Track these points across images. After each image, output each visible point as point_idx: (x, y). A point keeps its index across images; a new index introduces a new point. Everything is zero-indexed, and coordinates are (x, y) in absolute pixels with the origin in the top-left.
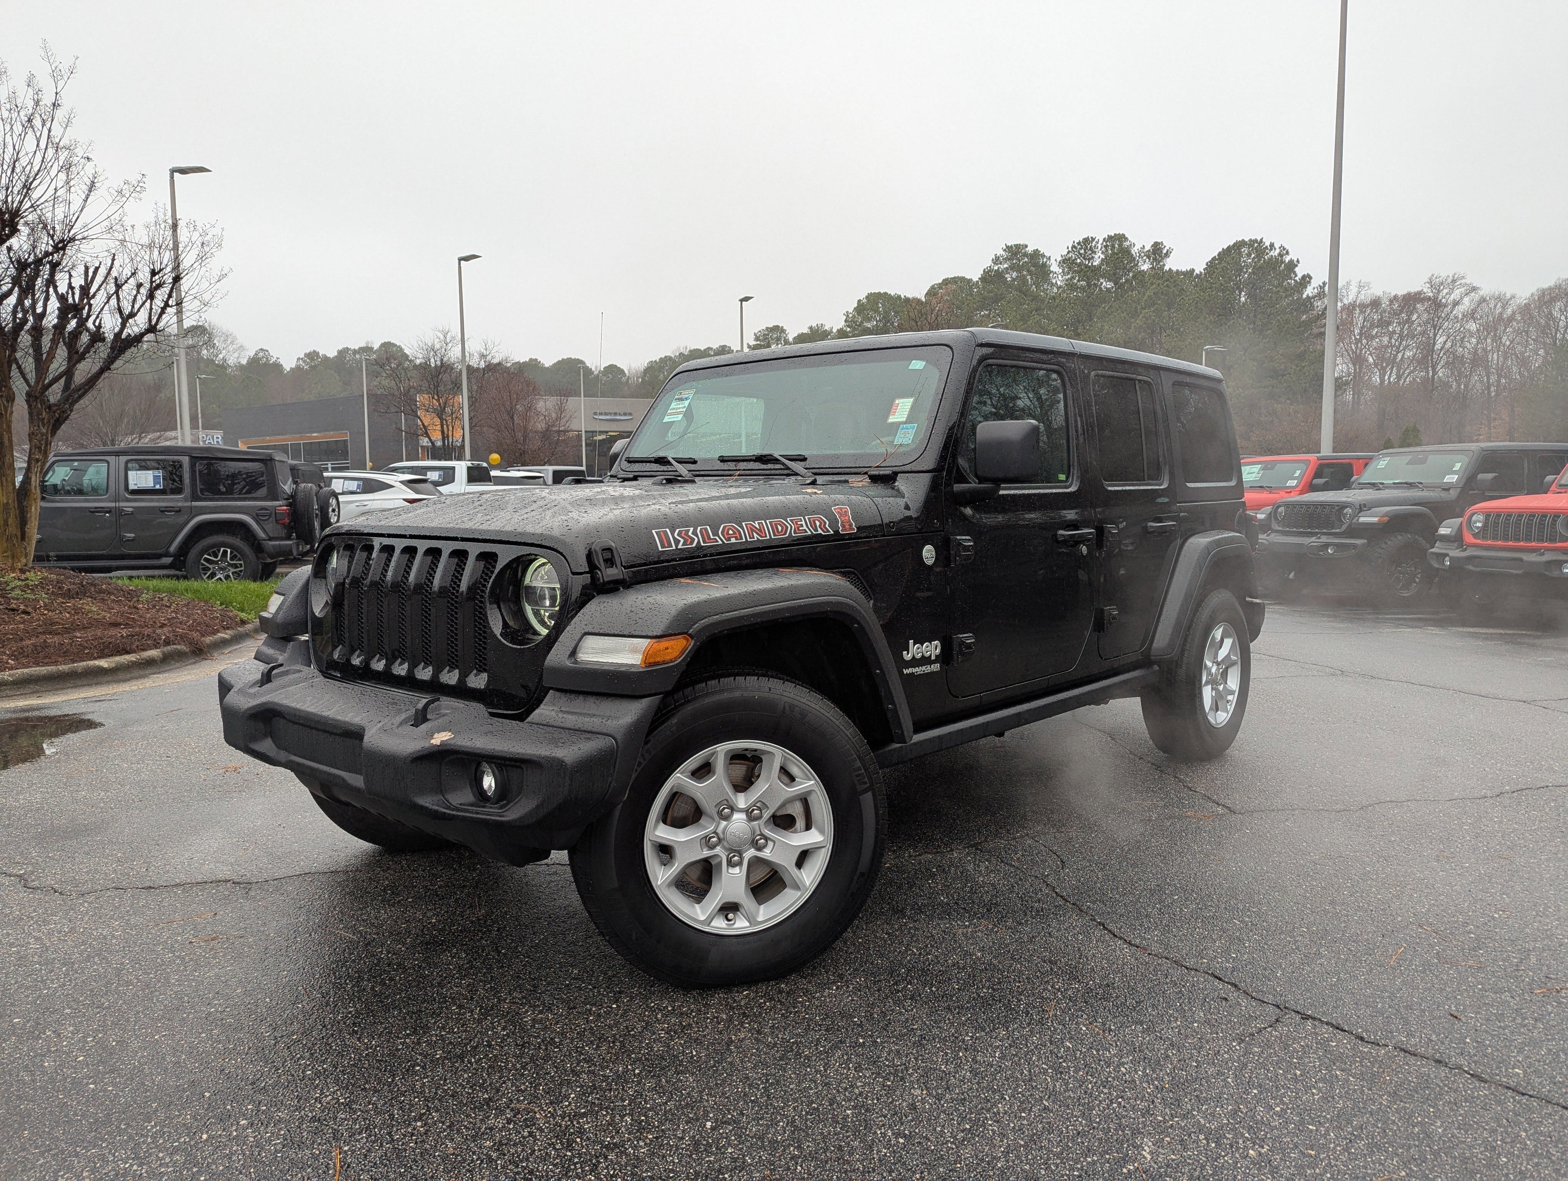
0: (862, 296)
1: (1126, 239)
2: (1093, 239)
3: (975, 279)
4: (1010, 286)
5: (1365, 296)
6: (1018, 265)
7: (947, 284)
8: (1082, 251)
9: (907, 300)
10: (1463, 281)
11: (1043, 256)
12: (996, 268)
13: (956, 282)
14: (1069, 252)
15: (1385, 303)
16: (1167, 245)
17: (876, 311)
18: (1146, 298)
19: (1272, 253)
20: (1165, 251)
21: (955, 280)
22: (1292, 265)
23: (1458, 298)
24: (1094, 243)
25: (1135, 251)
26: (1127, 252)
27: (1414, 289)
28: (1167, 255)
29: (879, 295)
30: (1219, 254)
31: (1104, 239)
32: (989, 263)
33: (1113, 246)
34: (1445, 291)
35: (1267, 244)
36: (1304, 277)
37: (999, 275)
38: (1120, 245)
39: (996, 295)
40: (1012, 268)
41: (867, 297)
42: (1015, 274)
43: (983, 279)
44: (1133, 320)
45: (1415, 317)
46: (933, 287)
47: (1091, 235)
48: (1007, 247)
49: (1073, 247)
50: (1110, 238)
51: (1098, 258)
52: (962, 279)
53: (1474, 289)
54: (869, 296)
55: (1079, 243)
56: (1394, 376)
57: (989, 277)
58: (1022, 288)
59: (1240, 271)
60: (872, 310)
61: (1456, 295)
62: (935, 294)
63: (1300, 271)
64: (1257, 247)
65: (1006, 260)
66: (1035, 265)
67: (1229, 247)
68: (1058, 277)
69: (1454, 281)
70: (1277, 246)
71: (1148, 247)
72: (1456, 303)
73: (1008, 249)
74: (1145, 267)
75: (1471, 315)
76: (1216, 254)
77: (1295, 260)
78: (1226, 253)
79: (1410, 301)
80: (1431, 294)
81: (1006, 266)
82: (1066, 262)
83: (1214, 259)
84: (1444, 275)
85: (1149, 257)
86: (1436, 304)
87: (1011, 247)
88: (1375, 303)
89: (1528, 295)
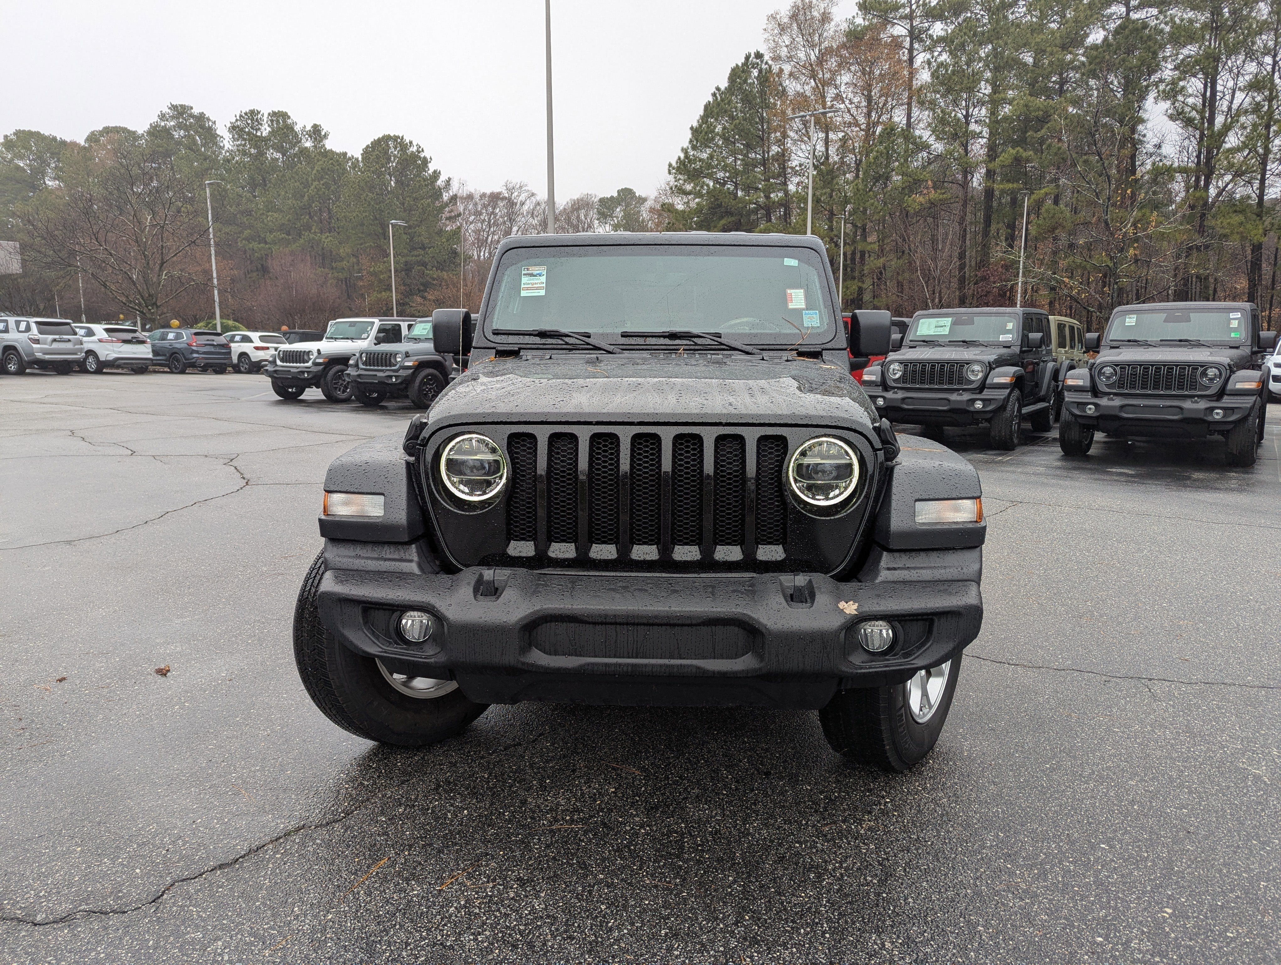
0: (10, 131)
1: (289, 117)
2: (259, 112)
3: (140, 132)
4: (179, 143)
5: (463, 192)
6: (185, 125)
7: (107, 133)
8: (249, 122)
9: (63, 143)
10: (526, 188)
11: (208, 119)
12: (163, 124)
13: (118, 132)
14: (237, 120)
15: (477, 197)
16: (325, 128)
17: (28, 149)
18: (314, 172)
19: (411, 149)
20: (323, 133)
21: (117, 130)
22: (425, 162)
23: (523, 200)
24: (259, 116)
25: (297, 128)
26: (290, 128)
27: (496, 190)
28: (326, 136)
29: (31, 134)
30: (372, 143)
31: (269, 114)
32: (155, 119)
33: (278, 121)
34: (516, 194)
35: (408, 141)
36: (435, 172)
37: (167, 131)
38: (284, 121)
39: (167, 150)
40: (180, 126)
41: (15, 134)
42: (182, 133)
43: (149, 133)
44: (305, 190)
45: (498, 210)
46: (93, 133)
47: (257, 108)
48: (172, 106)
49: (241, 116)
50: (274, 114)
51: (265, 130)
52: (125, 130)
53: (533, 195)
54: (18, 133)
55: (246, 114)
56: (487, 255)
57: (155, 132)
58: (192, 146)
59: (389, 160)
60: (23, 148)
61: (522, 197)
62: (97, 141)
63: (432, 167)
64: (398, 141)
65: (173, 117)
66: (202, 127)
67: (379, 139)
68: (227, 142)
69: (521, 187)
70: (415, 143)
71: (309, 128)
72: (523, 204)
73: (174, 107)
74: (308, 144)
75: (532, 214)
76: (369, 143)
77: (428, 157)
78: (377, 143)
79: (495, 198)
80: (507, 195)
81: (172, 123)
82: (233, 128)
83: (368, 146)
84: (514, 182)
85: (310, 136)
86: (511, 203)
87: (176, 106)
88: (470, 197)
89: (565, 203)
